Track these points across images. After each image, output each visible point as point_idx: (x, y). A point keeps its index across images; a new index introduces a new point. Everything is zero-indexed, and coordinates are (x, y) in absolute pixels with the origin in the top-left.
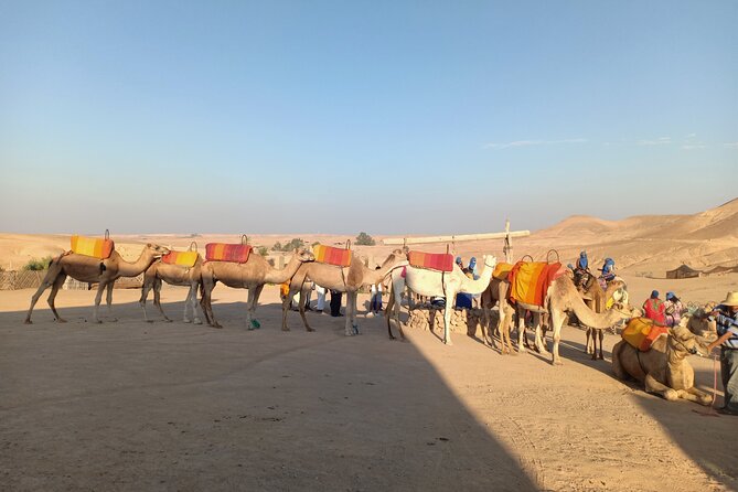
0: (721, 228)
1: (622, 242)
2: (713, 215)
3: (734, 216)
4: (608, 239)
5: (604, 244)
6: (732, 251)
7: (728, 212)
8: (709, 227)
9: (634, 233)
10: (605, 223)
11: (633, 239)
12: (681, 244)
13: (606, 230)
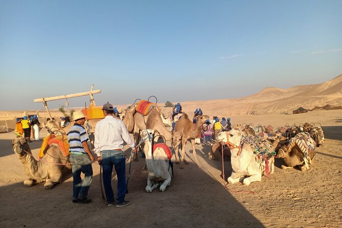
0: (333, 90)
1: (288, 98)
2: (330, 83)
3: (340, 83)
4: (282, 97)
5: (279, 100)
6: (338, 100)
7: (337, 82)
8: (328, 89)
9: (294, 94)
10: (282, 90)
11: (293, 97)
12: (314, 98)
13: (282, 93)
